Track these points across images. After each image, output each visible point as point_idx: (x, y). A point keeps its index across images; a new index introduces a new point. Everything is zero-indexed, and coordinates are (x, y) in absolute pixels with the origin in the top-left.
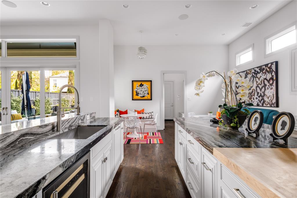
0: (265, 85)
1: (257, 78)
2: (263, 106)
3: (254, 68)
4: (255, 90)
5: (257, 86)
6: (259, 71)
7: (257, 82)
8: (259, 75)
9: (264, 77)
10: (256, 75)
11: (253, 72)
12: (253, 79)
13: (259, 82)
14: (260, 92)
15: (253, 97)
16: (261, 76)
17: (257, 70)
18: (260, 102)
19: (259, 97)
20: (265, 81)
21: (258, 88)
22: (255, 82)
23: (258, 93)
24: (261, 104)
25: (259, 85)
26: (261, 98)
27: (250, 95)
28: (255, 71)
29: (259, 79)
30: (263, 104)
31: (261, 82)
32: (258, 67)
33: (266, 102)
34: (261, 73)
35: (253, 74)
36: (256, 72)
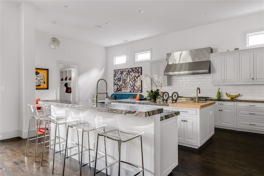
0: (135, 80)
1: (130, 75)
2: (134, 92)
3: (128, 69)
4: (128, 82)
5: (130, 80)
6: (131, 71)
7: (130, 78)
8: (131, 74)
9: (134, 75)
10: (129, 73)
11: (127, 71)
12: (127, 75)
13: (131, 77)
14: (132, 84)
15: (128, 86)
16: (132, 74)
17: (130, 70)
18: (132, 90)
19: (131, 87)
20: (135, 77)
21: (130, 81)
22: (128, 78)
23: (131, 84)
24: (132, 91)
25: (131, 80)
26: (132, 88)
27: (125, 86)
28: (129, 70)
29: (131, 76)
30: (134, 91)
31: (133, 78)
32: (130, 69)
33: (135, 90)
34: (133, 72)
35: (127, 72)
36: (129, 72)
